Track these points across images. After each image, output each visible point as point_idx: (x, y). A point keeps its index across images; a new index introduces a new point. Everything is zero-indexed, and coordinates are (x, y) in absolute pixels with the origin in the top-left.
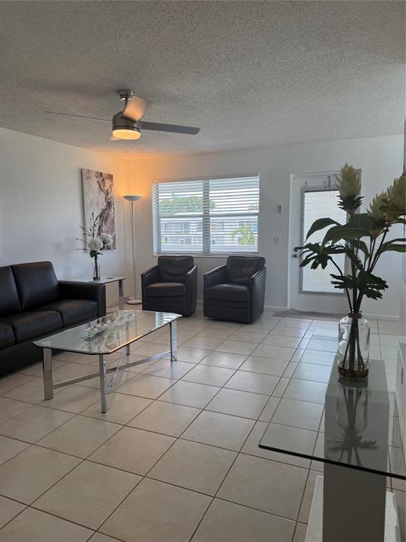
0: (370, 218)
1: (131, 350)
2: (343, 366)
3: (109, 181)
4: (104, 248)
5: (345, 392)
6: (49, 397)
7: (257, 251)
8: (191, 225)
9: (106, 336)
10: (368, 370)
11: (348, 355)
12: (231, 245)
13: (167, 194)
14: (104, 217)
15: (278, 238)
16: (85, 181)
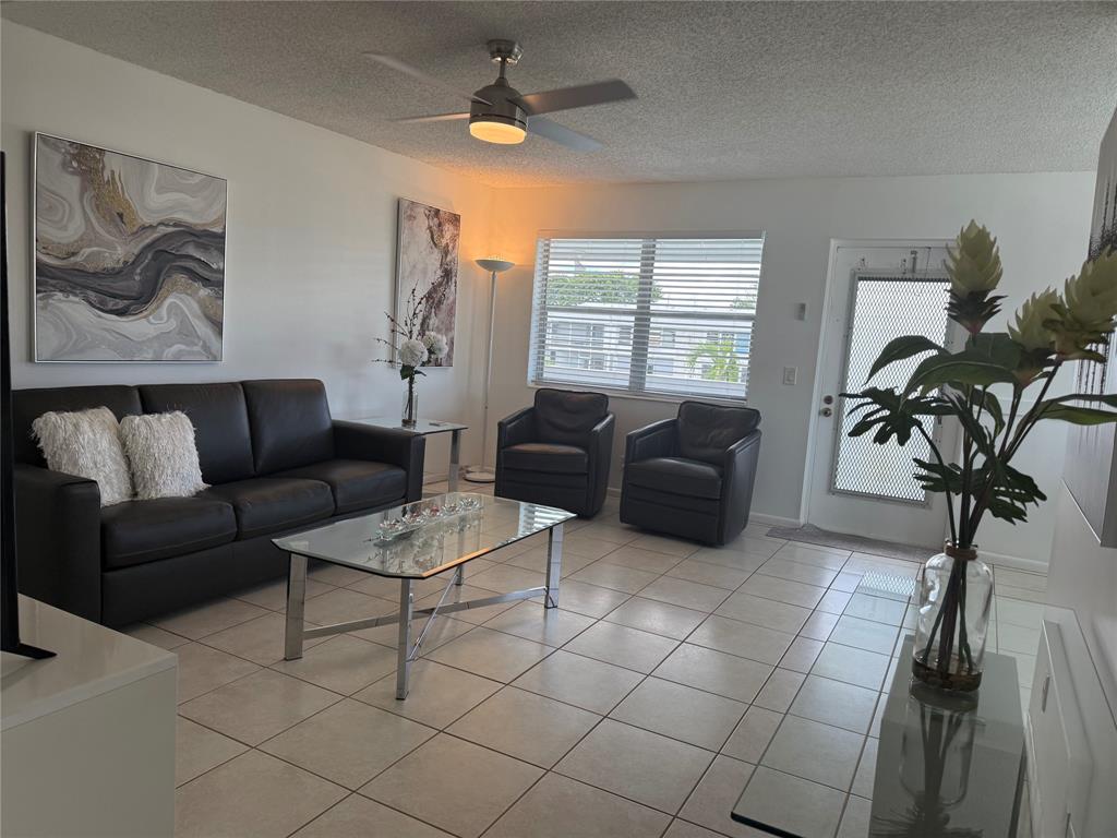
0: (1015, 343)
1: (465, 576)
2: (925, 659)
3: (451, 228)
4: (429, 361)
5: (923, 717)
6: (293, 655)
7: (743, 395)
8: (607, 329)
9: (418, 542)
10: (979, 675)
11: (938, 637)
12: (686, 377)
13: (567, 262)
14: (434, 299)
15: (792, 371)
16: (405, 224)
